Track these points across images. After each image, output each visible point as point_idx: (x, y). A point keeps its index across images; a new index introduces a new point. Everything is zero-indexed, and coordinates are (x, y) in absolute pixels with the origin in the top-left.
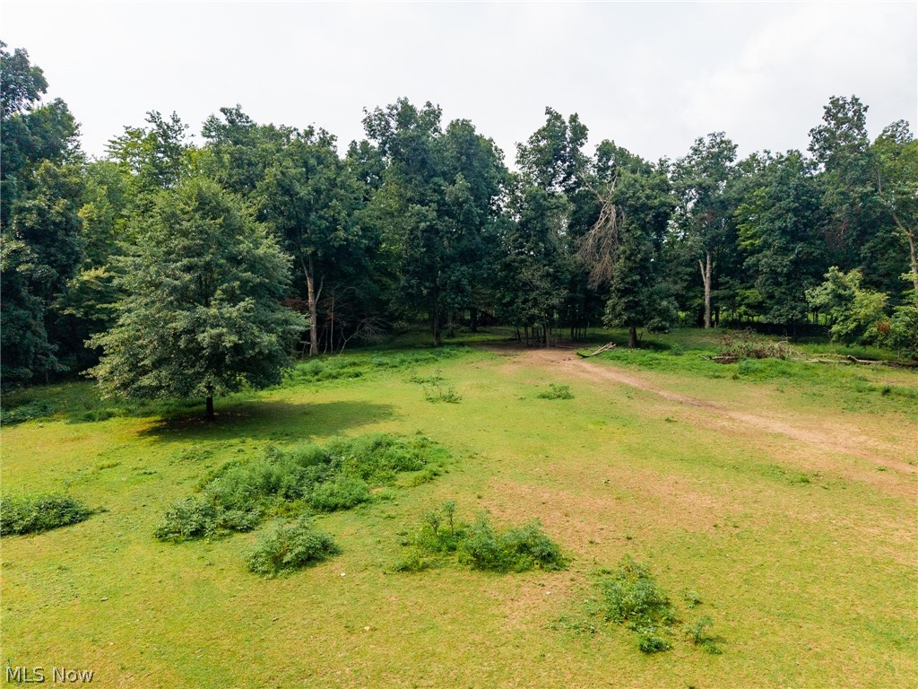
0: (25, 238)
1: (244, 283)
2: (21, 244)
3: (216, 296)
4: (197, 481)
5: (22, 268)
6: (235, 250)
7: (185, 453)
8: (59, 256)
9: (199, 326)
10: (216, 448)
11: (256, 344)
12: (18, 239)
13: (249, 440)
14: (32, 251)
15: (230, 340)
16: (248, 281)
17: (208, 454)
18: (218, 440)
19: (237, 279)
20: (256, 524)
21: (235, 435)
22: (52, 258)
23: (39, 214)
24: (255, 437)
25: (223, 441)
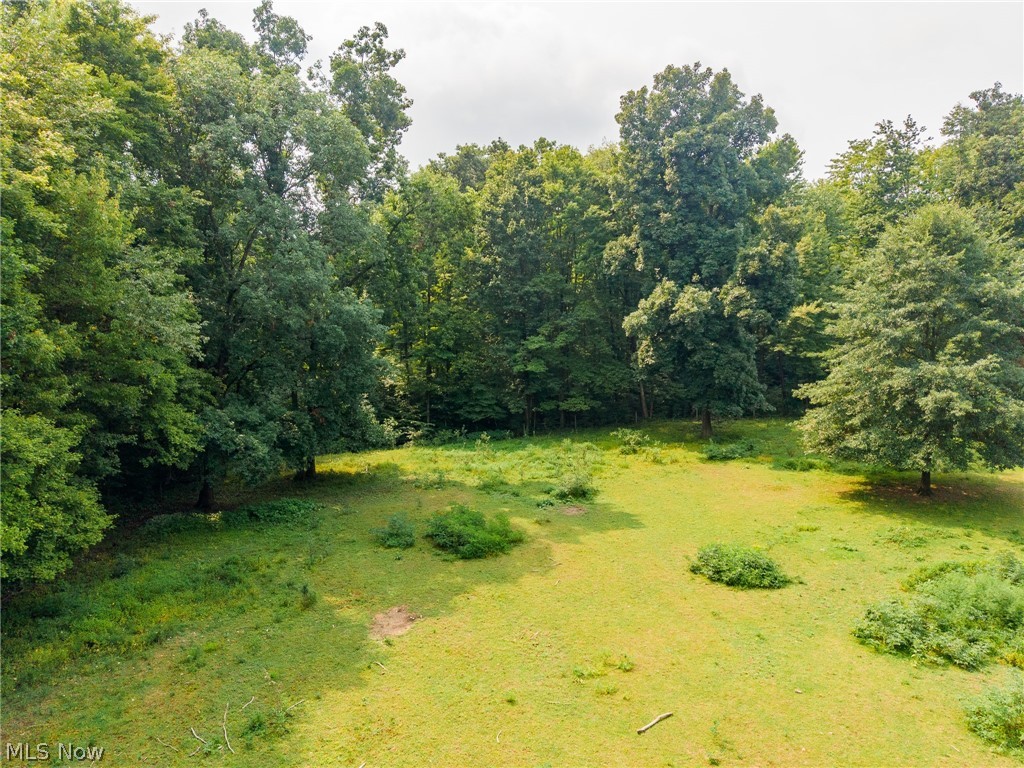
0: (747, 284)
1: (988, 333)
2: (743, 290)
3: (946, 351)
4: (905, 576)
5: (742, 313)
6: (977, 291)
7: (891, 534)
8: (775, 300)
9: (922, 385)
10: (930, 536)
11: (998, 413)
12: (740, 285)
13: (978, 534)
14: (752, 297)
15: (962, 407)
16: (993, 331)
17: (920, 542)
18: (935, 525)
19: (977, 328)
20: (981, 663)
21: (958, 523)
22: (769, 303)
23: (760, 261)
24: (986, 531)
25: (940, 529)
